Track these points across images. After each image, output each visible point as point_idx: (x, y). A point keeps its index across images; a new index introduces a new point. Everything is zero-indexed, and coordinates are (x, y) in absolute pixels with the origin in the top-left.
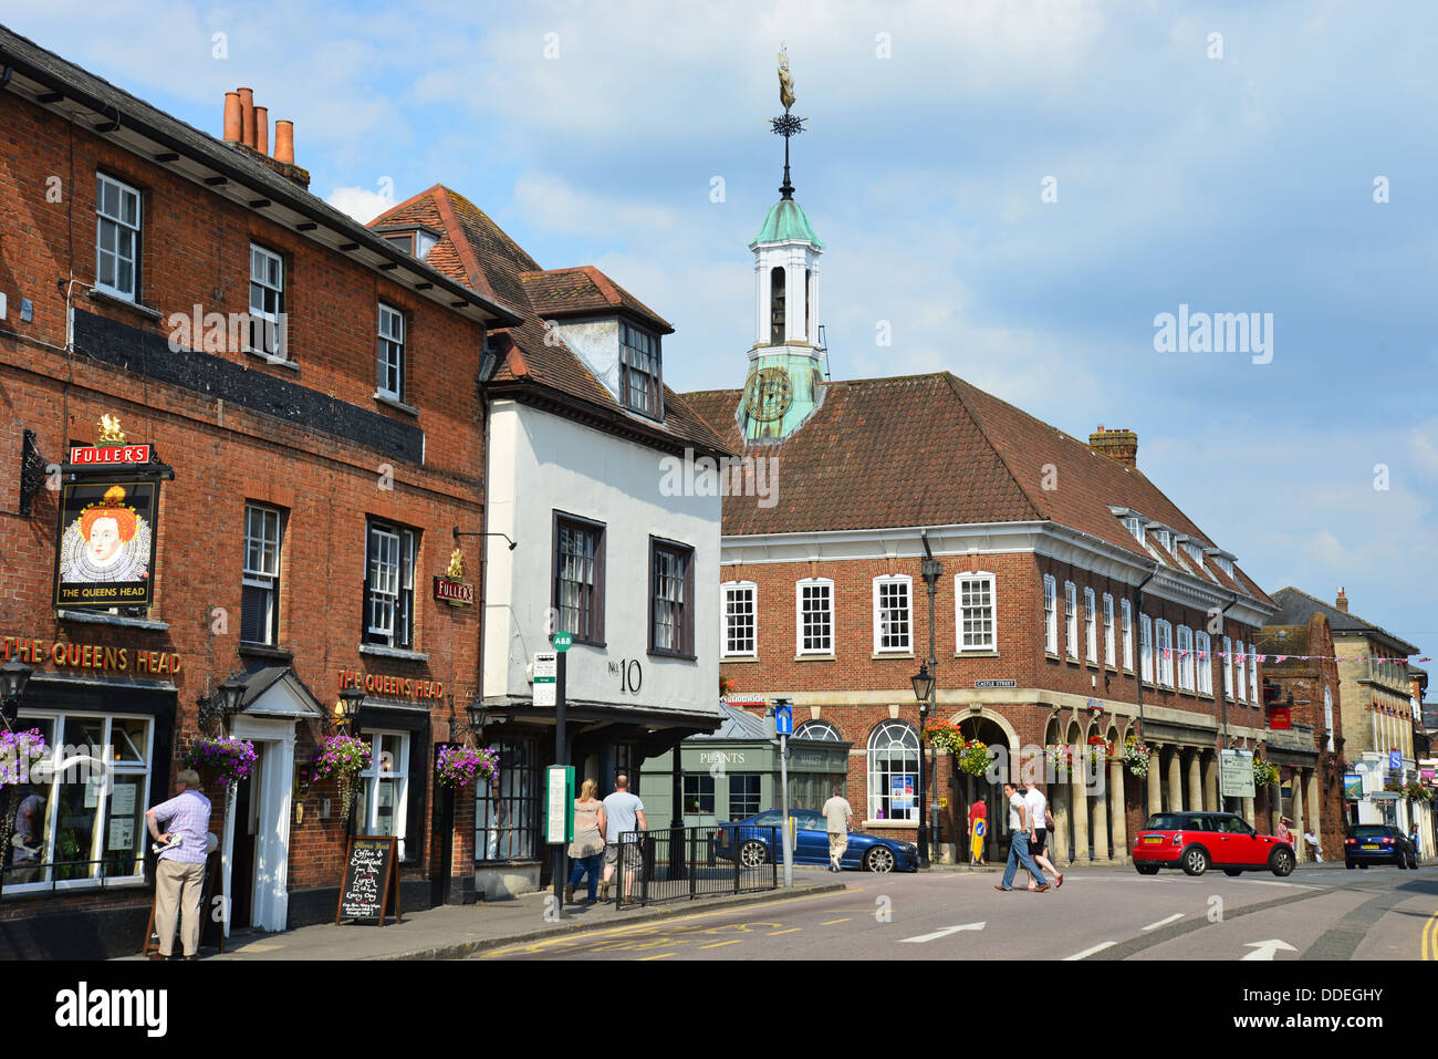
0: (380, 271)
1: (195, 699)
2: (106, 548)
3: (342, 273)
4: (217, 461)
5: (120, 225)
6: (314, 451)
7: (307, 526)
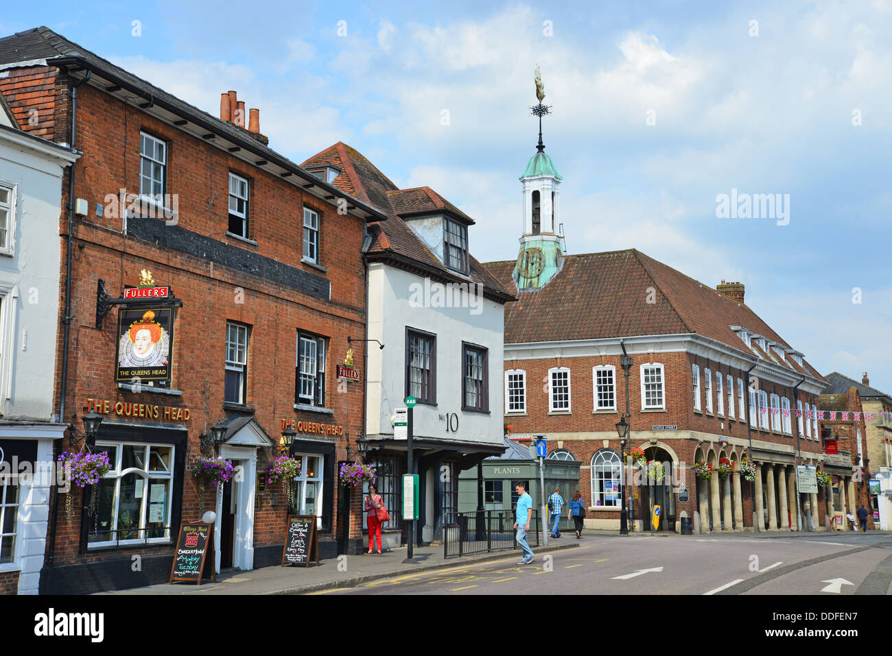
1: (199, 435)
2: (144, 347)
3: (283, 190)
4: (210, 298)
5: (154, 162)
7: (262, 335)
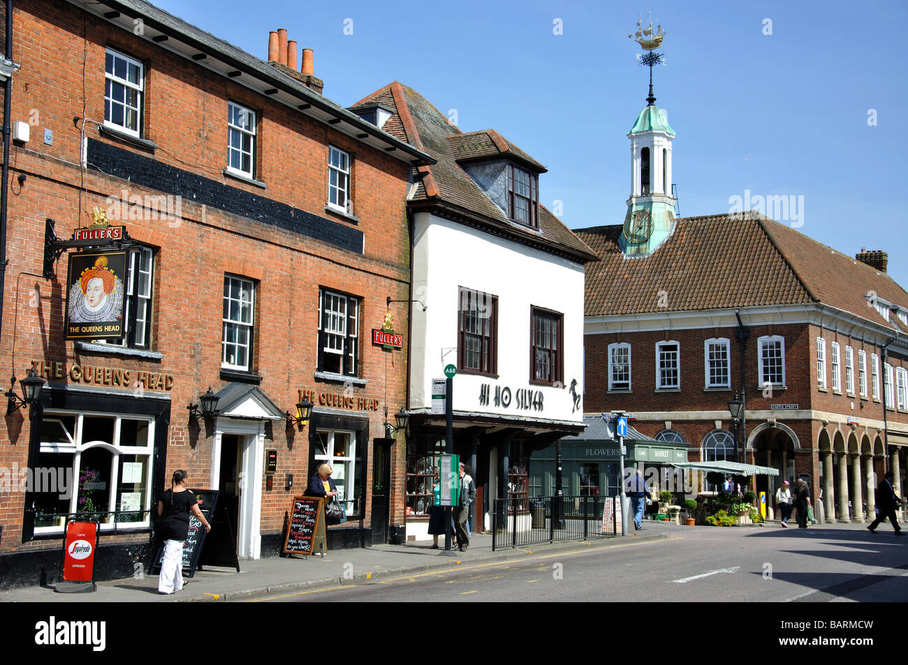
0: (330, 125)
1: (187, 406)
2: (96, 299)
5: (128, 87)
6: (278, 242)
